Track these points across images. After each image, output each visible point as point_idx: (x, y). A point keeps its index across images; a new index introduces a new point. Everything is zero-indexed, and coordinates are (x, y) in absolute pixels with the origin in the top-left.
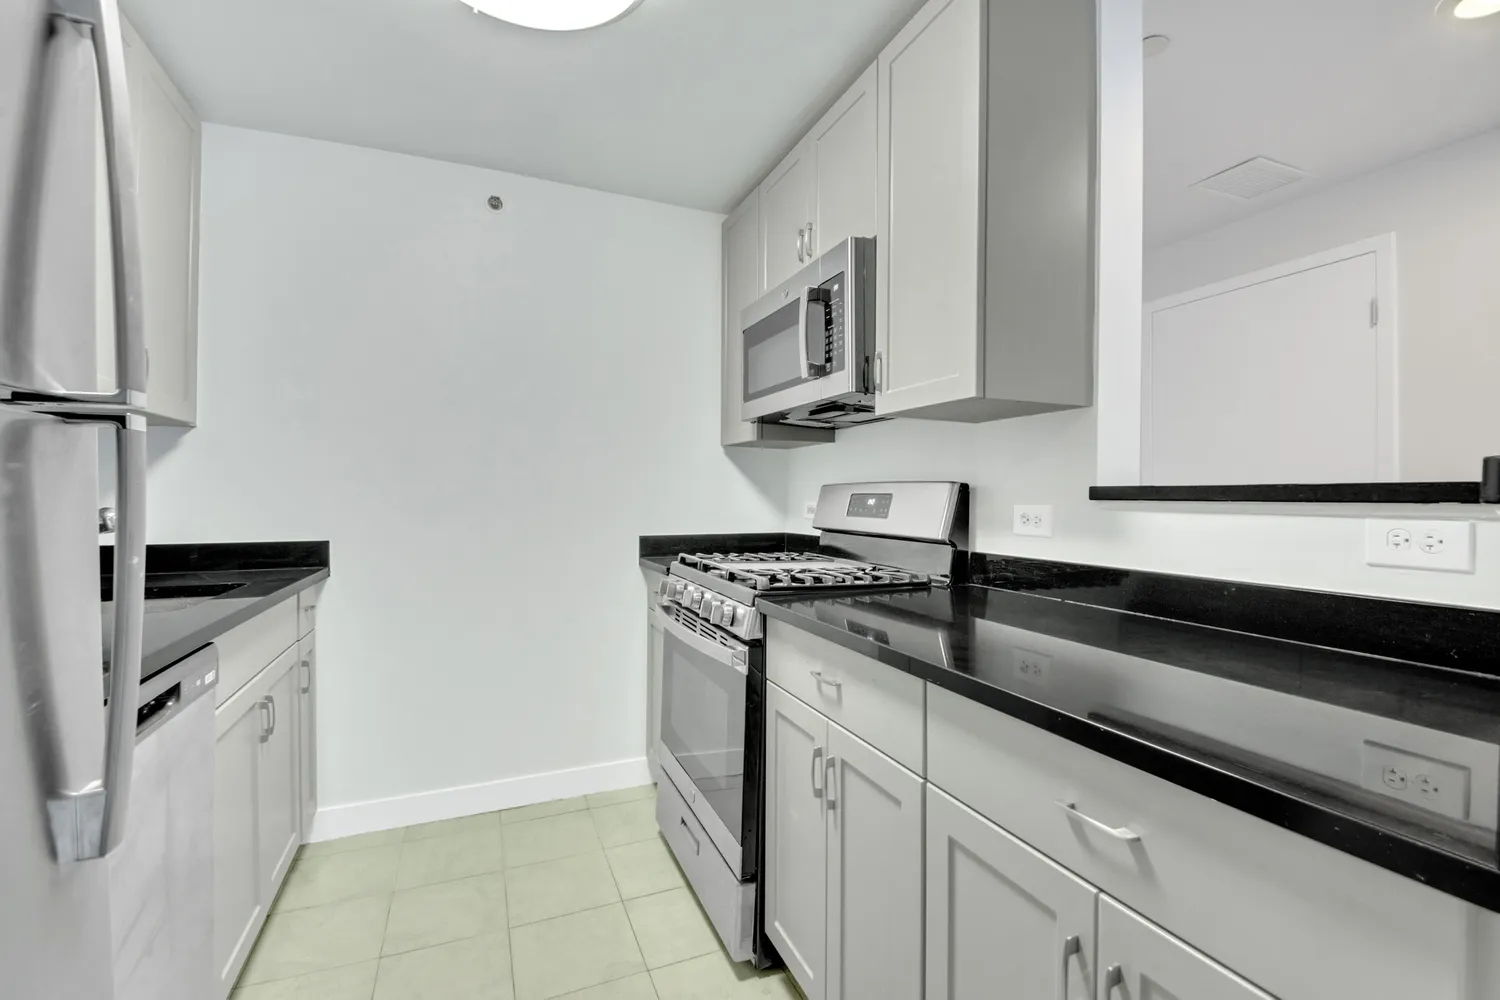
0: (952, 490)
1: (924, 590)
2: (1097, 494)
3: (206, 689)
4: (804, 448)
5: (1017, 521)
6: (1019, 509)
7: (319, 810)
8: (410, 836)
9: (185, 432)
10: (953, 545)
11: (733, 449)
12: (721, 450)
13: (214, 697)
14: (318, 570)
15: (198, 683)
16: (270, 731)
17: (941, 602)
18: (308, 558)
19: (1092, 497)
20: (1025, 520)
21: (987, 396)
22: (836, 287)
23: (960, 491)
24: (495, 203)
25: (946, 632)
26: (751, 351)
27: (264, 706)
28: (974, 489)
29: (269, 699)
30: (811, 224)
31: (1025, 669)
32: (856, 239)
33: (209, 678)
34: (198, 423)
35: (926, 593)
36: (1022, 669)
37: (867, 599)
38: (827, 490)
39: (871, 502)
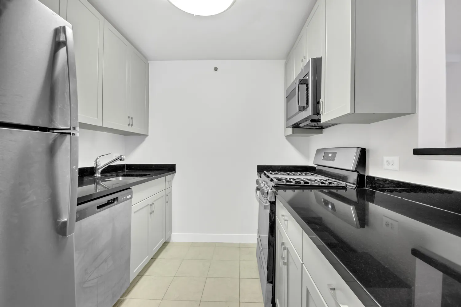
0: (357, 150)
1: (344, 189)
2: (417, 152)
3: (127, 199)
4: (313, 136)
5: (385, 163)
6: (386, 158)
7: (172, 234)
8: (193, 245)
9: (146, 137)
10: (358, 172)
11: (287, 137)
12: (285, 138)
13: (131, 202)
14: (171, 172)
15: (125, 198)
16: (153, 212)
17: (352, 194)
18: (171, 168)
19: (414, 153)
20: (388, 163)
21: (356, 112)
22: (307, 78)
23: (361, 151)
24: (216, 69)
25: (354, 206)
26: (288, 104)
27: (151, 205)
28: (368, 150)
29: (153, 203)
30: (305, 57)
31: (387, 225)
32: (313, 59)
33: (129, 197)
34: (149, 135)
35: (344, 190)
36: (386, 225)
37: (326, 191)
38: (319, 151)
39: (330, 155)
